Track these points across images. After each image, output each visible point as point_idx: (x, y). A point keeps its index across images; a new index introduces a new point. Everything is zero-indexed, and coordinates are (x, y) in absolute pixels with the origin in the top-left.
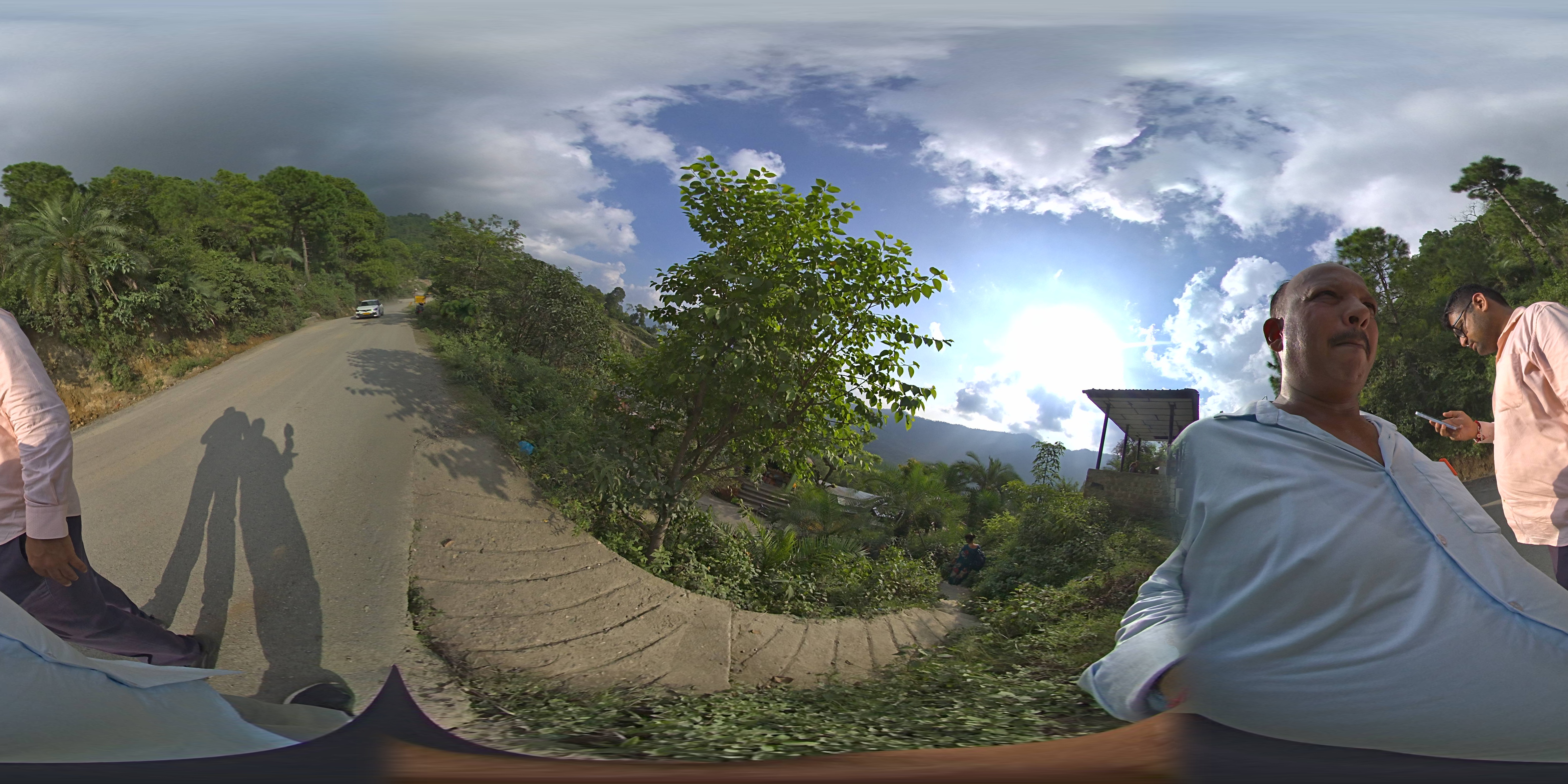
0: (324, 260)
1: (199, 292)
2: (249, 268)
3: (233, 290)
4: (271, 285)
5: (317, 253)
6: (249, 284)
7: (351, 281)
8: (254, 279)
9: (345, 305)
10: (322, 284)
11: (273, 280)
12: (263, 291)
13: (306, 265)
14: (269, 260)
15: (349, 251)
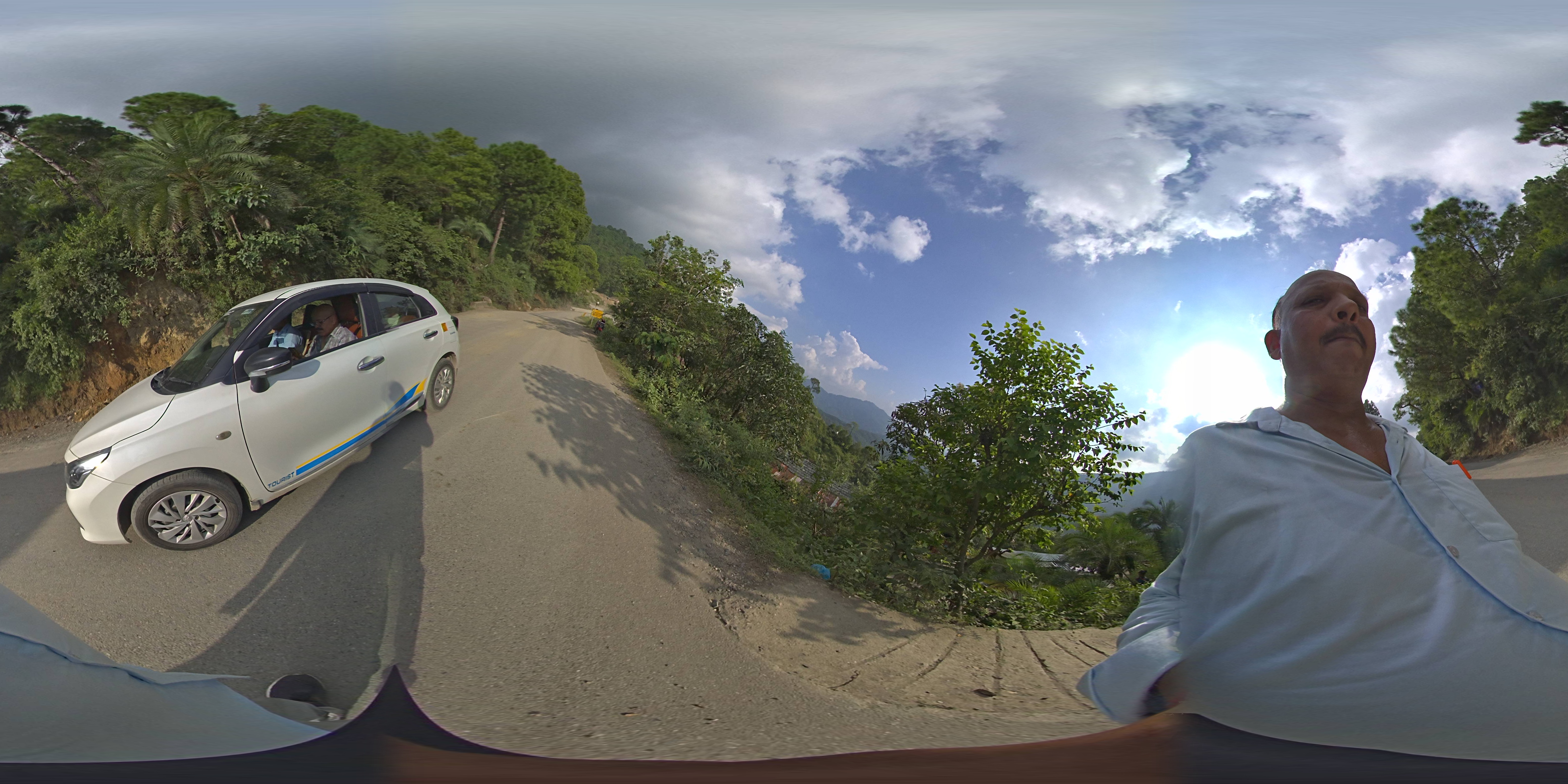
0: (513, 247)
1: (359, 243)
2: (430, 231)
3: (402, 250)
4: (449, 255)
5: (510, 237)
6: (424, 248)
7: (534, 275)
8: (432, 244)
9: (520, 298)
10: (504, 270)
11: (453, 251)
12: (438, 259)
13: (494, 247)
14: (457, 231)
15: (542, 245)
